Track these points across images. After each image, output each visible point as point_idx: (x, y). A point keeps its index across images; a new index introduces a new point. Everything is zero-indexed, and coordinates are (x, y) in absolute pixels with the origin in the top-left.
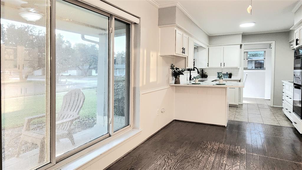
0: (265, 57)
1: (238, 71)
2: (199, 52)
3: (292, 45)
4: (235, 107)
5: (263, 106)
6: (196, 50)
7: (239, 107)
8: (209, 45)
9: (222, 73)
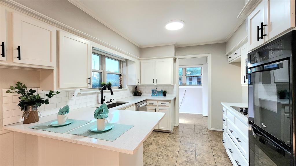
0: (202, 73)
1: (173, 89)
2: (128, 66)
3: (230, 58)
4: (168, 133)
5: (200, 129)
6: (124, 64)
7: (173, 133)
8: (140, 59)
9: (156, 90)
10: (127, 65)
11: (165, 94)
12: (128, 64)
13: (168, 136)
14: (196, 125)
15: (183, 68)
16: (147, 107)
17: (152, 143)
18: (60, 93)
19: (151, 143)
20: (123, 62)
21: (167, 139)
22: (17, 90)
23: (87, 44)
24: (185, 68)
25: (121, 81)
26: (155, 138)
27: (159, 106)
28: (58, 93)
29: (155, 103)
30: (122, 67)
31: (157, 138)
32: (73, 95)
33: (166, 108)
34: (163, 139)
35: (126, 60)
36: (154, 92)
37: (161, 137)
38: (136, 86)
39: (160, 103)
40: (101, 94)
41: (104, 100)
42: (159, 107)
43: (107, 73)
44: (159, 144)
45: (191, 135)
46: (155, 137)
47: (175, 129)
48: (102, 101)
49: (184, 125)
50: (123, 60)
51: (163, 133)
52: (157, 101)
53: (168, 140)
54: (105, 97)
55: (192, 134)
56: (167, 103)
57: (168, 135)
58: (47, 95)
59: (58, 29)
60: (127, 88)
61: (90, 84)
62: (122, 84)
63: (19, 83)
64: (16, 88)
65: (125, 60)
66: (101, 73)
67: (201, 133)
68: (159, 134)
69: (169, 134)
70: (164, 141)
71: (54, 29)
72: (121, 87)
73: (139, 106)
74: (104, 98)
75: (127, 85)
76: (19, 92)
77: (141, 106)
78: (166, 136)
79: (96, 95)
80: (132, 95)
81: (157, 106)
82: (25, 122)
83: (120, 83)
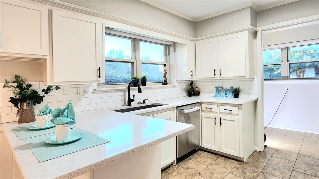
2: (177, 52)
4: (237, 160)
5: (308, 164)
6: (172, 49)
7: (246, 163)
8: (194, 39)
9: (222, 88)
10: (175, 51)
11: (236, 93)
12: (177, 49)
13: (235, 165)
14: (304, 155)
15: (282, 49)
16: (203, 114)
17: (201, 173)
18: (59, 88)
19: (199, 173)
20: (169, 46)
21: (230, 171)
22: (16, 84)
23: (95, 23)
24: (288, 49)
25: (165, 75)
26: (210, 166)
27: (221, 113)
28: (57, 88)
29: (214, 108)
30: (169, 54)
31: (215, 166)
32: (87, 92)
33: (233, 117)
34: (224, 170)
35: (174, 42)
36: (218, 90)
37: (222, 165)
38: (192, 82)
39: (222, 108)
40: (128, 92)
41: (133, 100)
42: (221, 115)
43: (142, 63)
44: (212, 176)
45: (282, 173)
46: (211, 164)
47: (253, 156)
48: (130, 101)
49: (277, 150)
50: (169, 44)
51: (227, 159)
52: (218, 104)
53: (232, 173)
54: (134, 95)
55: (286, 171)
56: (235, 110)
57: (236, 163)
58: (44, 90)
59: (51, 8)
60: (175, 83)
61: (100, 78)
62: (167, 78)
63: (16, 77)
64: (14, 82)
65: (172, 44)
66: (134, 62)
67: (309, 172)
68: (221, 160)
69: (239, 162)
70: (222, 173)
71: (45, 9)
72: (165, 83)
73: (182, 112)
74: (132, 98)
75: (175, 80)
76: (17, 87)
77: (186, 111)
78: (232, 166)
79: (122, 93)
80: (185, 94)
81: (218, 113)
82: (20, 122)
83: (165, 77)
